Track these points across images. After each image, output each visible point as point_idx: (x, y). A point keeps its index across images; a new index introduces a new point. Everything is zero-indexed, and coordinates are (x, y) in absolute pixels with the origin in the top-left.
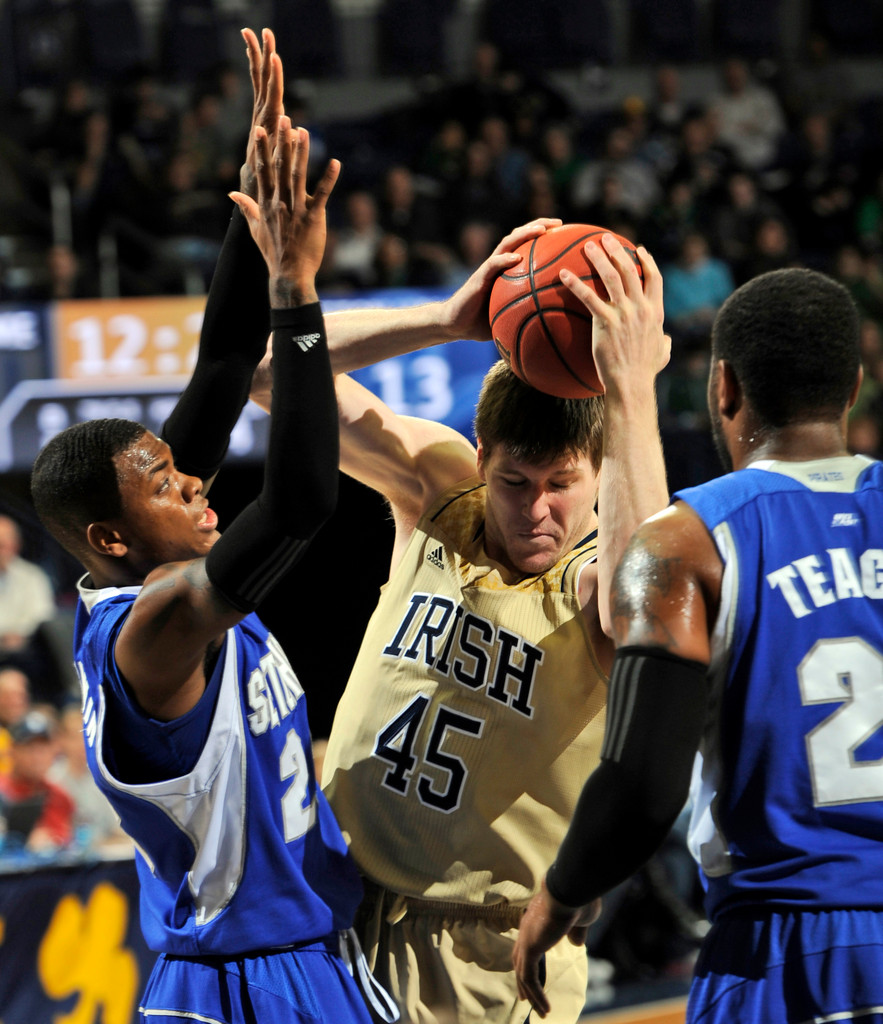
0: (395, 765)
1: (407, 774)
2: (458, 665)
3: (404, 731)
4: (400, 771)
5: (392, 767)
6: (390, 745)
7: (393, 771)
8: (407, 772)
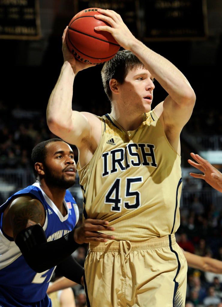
0: (114, 204)
1: (119, 205)
2: (132, 162)
3: (114, 192)
4: (116, 205)
5: (113, 205)
6: (111, 198)
7: (114, 206)
8: (119, 204)
